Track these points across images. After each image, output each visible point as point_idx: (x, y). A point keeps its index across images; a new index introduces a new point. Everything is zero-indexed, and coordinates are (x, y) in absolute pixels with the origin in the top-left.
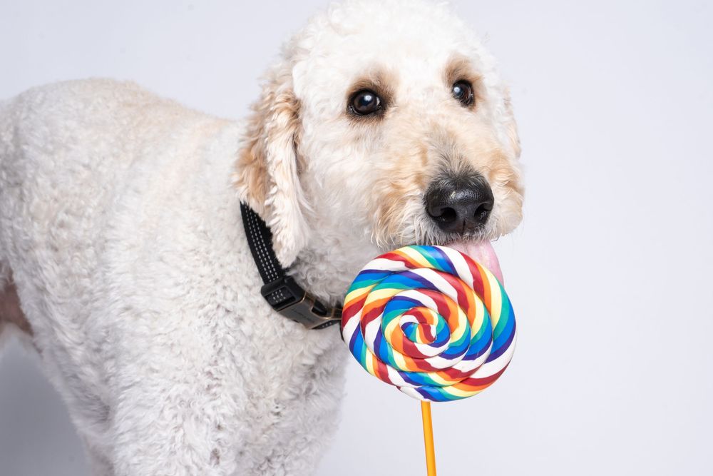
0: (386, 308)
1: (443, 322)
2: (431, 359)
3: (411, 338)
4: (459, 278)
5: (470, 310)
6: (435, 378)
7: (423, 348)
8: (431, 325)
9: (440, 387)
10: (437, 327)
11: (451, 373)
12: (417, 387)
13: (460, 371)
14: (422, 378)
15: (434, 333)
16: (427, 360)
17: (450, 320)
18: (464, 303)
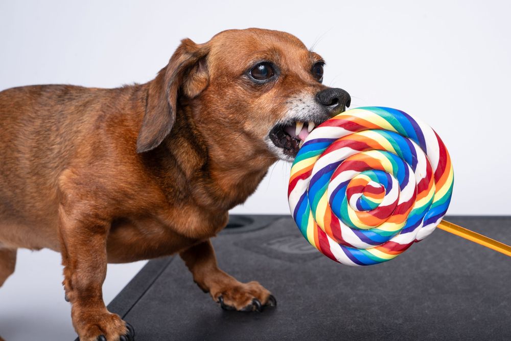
0: (336, 215)
1: (371, 173)
2: (400, 199)
3: (372, 207)
4: (337, 139)
5: (369, 144)
6: (420, 204)
7: (386, 201)
8: (368, 184)
9: (431, 203)
10: (373, 179)
11: (422, 188)
12: (422, 224)
13: (423, 179)
14: (415, 216)
15: (376, 185)
16: (399, 203)
17: (371, 164)
18: (361, 146)
